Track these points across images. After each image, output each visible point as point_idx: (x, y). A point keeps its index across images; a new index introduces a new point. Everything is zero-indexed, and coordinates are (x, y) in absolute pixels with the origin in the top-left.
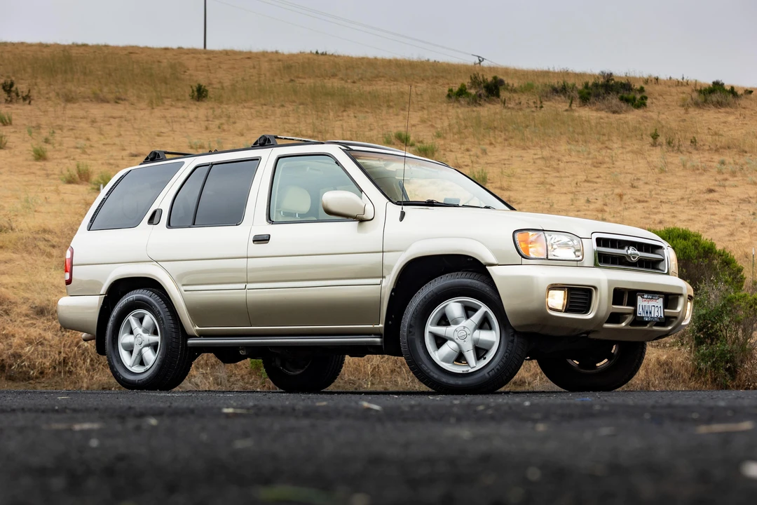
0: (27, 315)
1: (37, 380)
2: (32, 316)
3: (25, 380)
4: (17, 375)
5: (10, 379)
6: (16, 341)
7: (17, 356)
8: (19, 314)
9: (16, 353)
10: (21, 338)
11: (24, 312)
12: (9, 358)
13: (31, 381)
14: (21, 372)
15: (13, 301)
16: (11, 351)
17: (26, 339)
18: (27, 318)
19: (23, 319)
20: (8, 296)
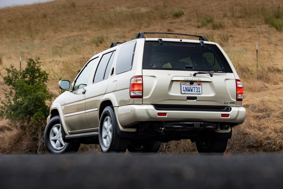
0: (278, 117)
1: (278, 152)
2: (280, 117)
3: (272, 151)
4: (268, 149)
5: (265, 151)
6: (268, 131)
7: (268, 138)
8: (274, 117)
9: (268, 137)
10: (271, 129)
11: (276, 115)
12: (265, 140)
13: (275, 152)
14: (270, 147)
15: (272, 109)
16: (266, 136)
17: (274, 129)
18: (278, 118)
19: (275, 119)
20: (270, 107)
